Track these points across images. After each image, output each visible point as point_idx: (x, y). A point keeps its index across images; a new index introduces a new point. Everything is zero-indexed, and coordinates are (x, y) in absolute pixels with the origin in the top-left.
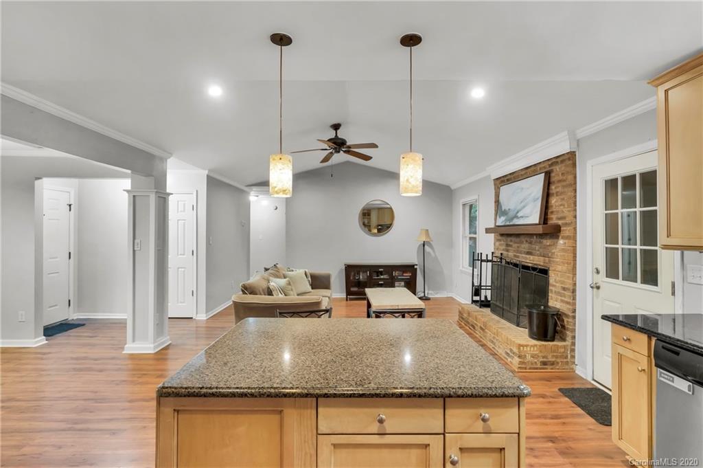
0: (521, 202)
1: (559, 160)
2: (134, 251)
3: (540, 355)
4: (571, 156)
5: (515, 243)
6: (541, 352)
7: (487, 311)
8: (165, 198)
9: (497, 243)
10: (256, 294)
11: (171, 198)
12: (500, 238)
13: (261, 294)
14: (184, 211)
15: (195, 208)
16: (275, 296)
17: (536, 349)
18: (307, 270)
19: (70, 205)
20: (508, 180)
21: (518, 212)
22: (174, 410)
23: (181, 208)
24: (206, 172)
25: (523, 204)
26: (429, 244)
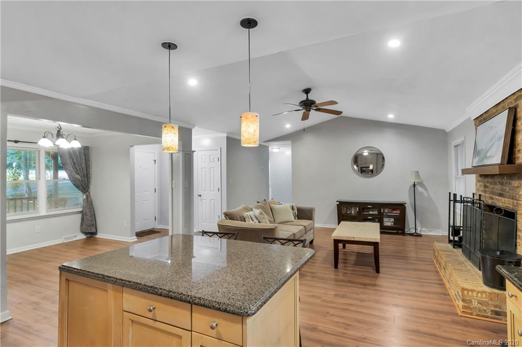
0: (490, 141)
2: (172, 188)
3: (491, 303)
5: (491, 184)
6: (491, 299)
7: (459, 251)
8: (190, 154)
9: (478, 184)
10: (234, 220)
11: (194, 153)
12: (480, 179)
13: (238, 220)
14: (214, 162)
15: (220, 159)
16: (247, 222)
17: (484, 295)
18: (294, 205)
19: (155, 161)
20: (484, 119)
21: (487, 152)
22: (66, 279)
23: (212, 160)
24: (225, 135)
25: (491, 143)
26: (421, 184)
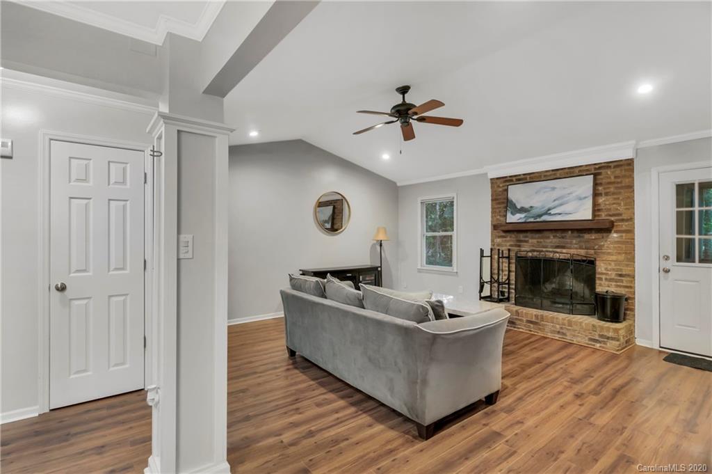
0: (555, 200)
1: (612, 165)
4: (629, 164)
5: (534, 238)
9: (499, 240)
14: (124, 182)
21: (549, 210)
25: (557, 203)
